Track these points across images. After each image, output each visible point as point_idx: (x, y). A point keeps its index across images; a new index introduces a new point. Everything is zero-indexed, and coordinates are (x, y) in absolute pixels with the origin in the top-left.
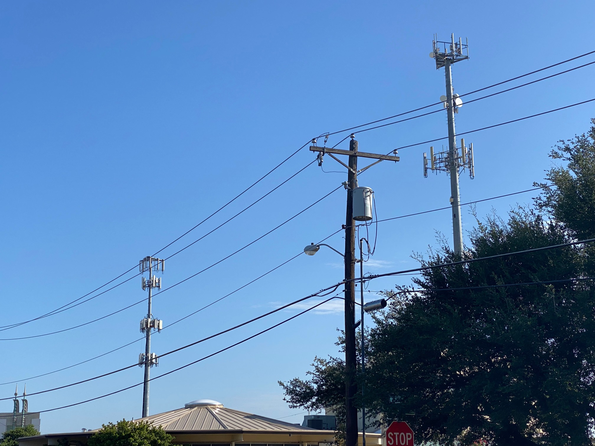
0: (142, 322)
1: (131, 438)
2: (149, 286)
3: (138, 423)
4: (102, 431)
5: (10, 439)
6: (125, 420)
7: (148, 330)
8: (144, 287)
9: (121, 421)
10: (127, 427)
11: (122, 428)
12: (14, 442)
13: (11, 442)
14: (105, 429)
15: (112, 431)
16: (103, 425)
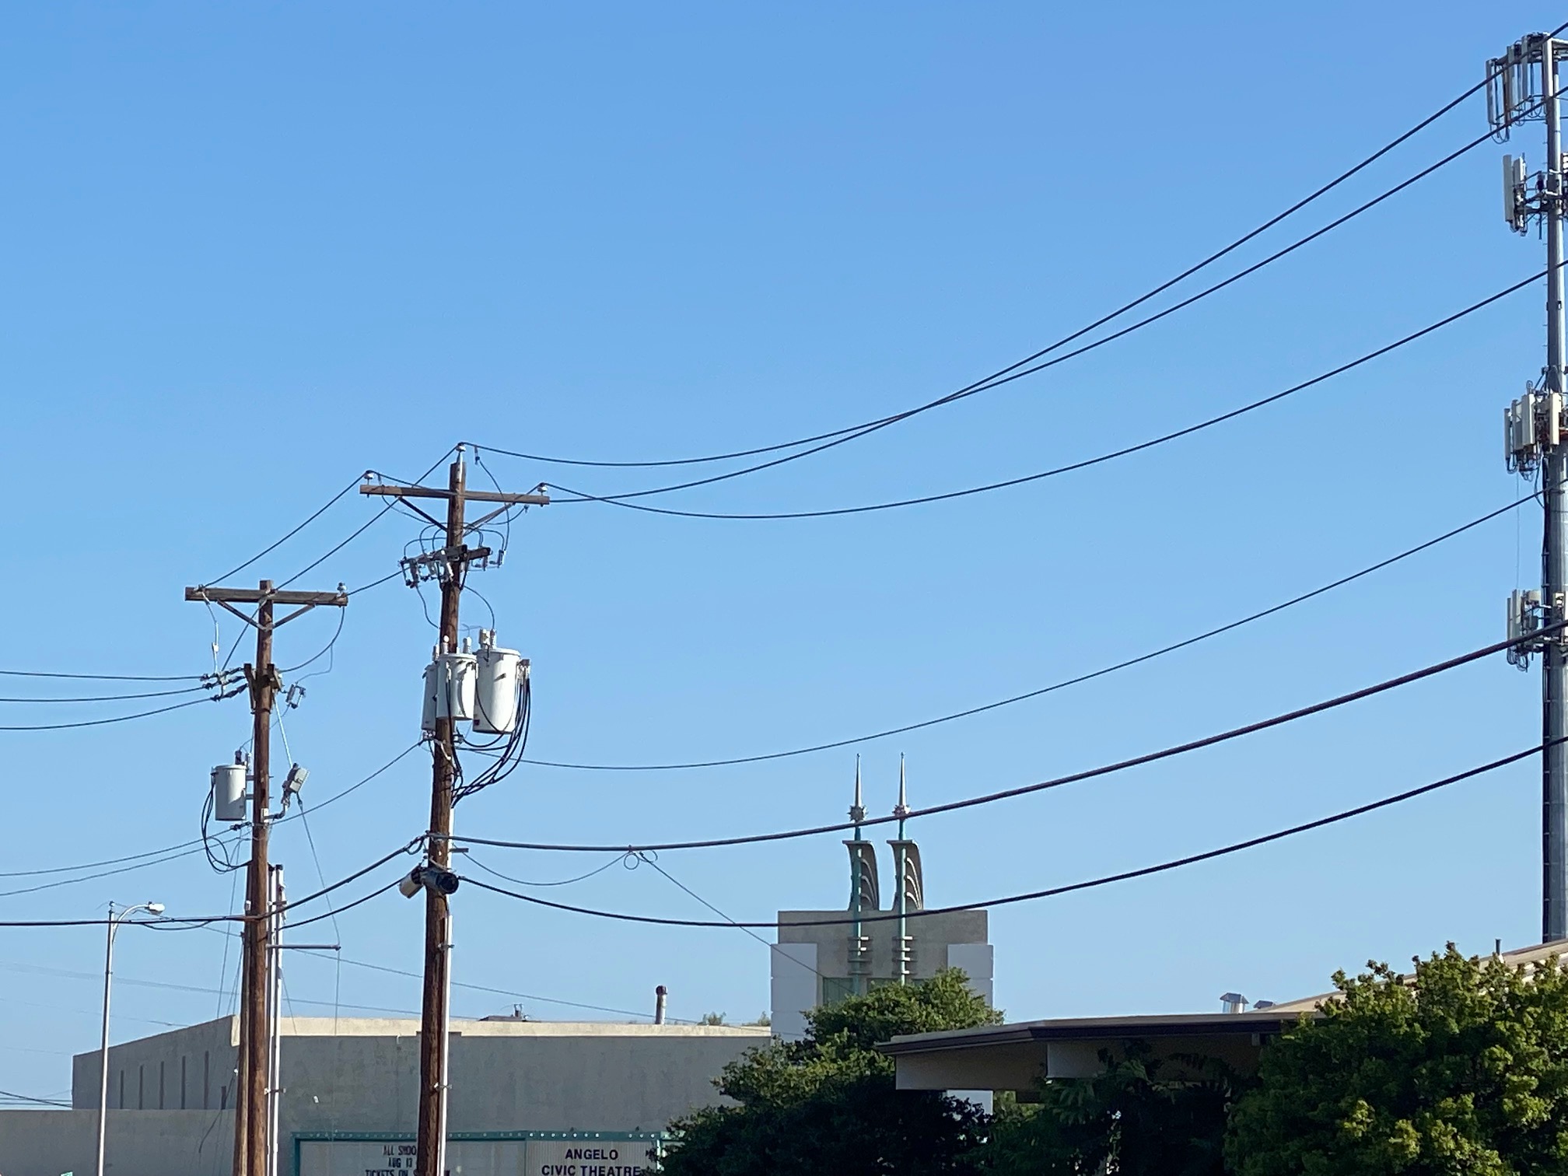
0: (1515, 415)
1: (1497, 1050)
2: (1548, 207)
3: (1530, 967)
4: (1333, 1007)
5: (850, 1043)
6: (1458, 949)
7: (1551, 458)
8: (1518, 212)
9: (1435, 956)
10: (1469, 990)
11: (1444, 991)
12: (872, 1061)
13: (853, 1057)
14: (1351, 995)
15: (1388, 1009)
16: (1338, 977)
